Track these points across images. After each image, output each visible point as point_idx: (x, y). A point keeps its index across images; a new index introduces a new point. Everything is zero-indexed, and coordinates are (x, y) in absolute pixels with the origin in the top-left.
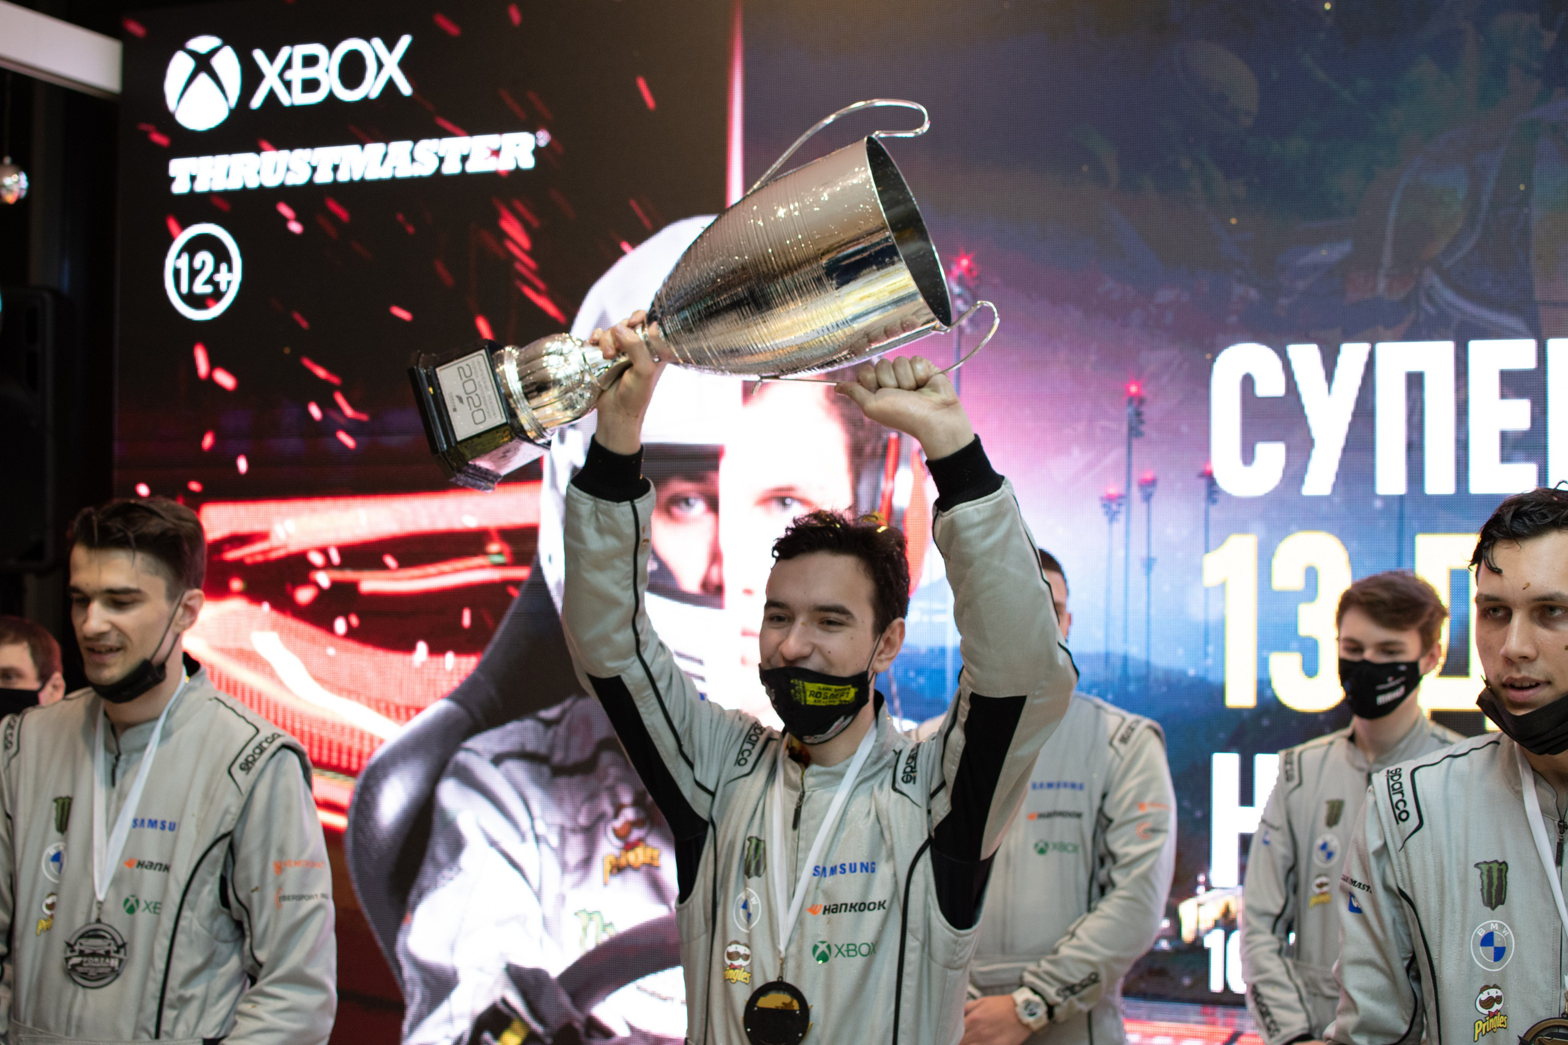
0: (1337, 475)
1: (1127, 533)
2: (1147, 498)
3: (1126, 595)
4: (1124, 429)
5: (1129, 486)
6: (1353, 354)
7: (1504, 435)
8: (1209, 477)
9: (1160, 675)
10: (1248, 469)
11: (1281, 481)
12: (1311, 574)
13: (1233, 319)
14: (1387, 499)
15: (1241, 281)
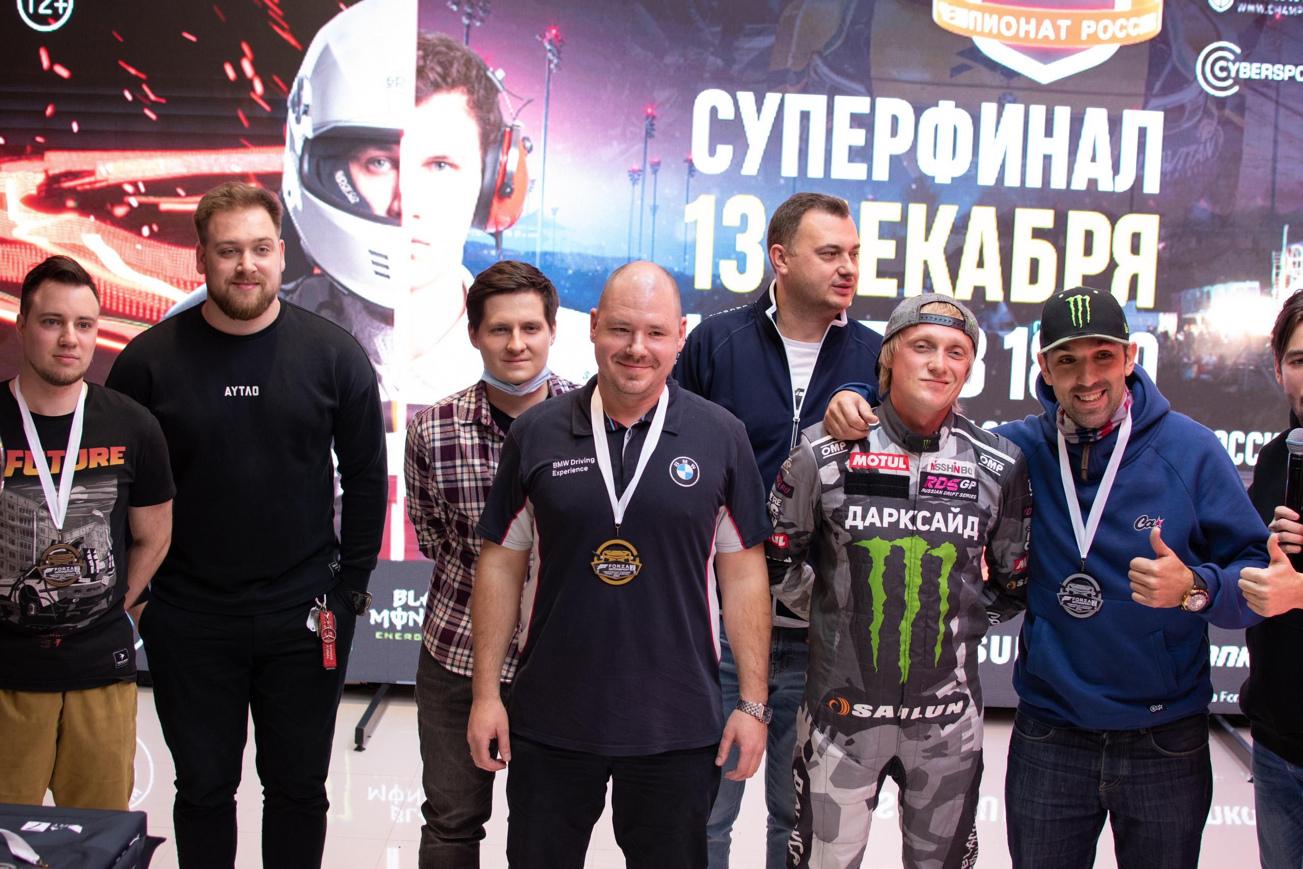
0: (760, 165)
1: (643, 192)
2: (655, 172)
3: (641, 226)
4: (644, 133)
5: (644, 166)
6: (772, 99)
7: (850, 148)
8: (690, 162)
10: (712, 159)
11: (730, 166)
12: (744, 218)
13: (707, 75)
14: (786, 179)
15: (712, 54)
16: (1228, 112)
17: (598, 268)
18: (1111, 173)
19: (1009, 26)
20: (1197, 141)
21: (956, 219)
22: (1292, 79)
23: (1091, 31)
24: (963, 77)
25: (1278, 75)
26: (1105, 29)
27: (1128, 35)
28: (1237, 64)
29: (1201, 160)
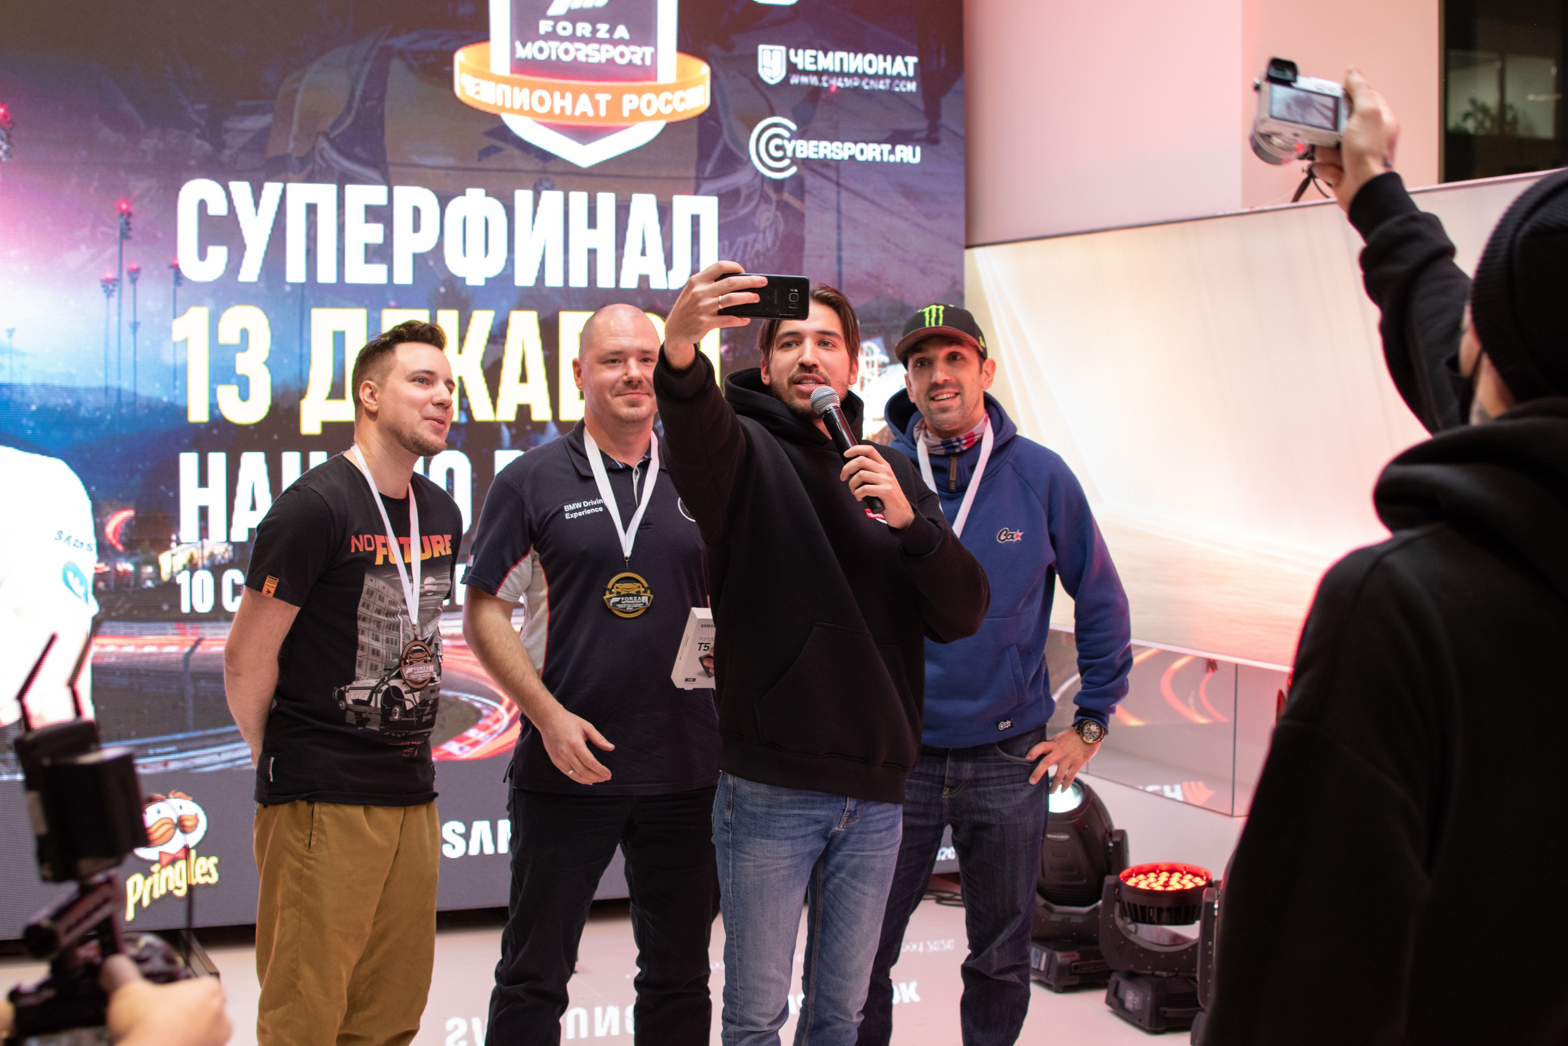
0: (262, 269)
1: (120, 305)
2: (134, 281)
3: (119, 347)
4: (118, 233)
5: (120, 274)
6: (272, 190)
7: (367, 246)
8: (176, 267)
9: (144, 402)
10: (202, 263)
11: (225, 272)
12: (245, 334)
13: (193, 162)
14: (293, 285)
15: (198, 136)
16: (787, 196)
17: (69, 401)
18: (664, 268)
19: (541, 101)
20: (755, 229)
21: (493, 327)
22: (852, 157)
23: (634, 106)
24: (493, 162)
25: (837, 154)
26: (649, 103)
27: (674, 111)
28: (793, 142)
29: (762, 251)
